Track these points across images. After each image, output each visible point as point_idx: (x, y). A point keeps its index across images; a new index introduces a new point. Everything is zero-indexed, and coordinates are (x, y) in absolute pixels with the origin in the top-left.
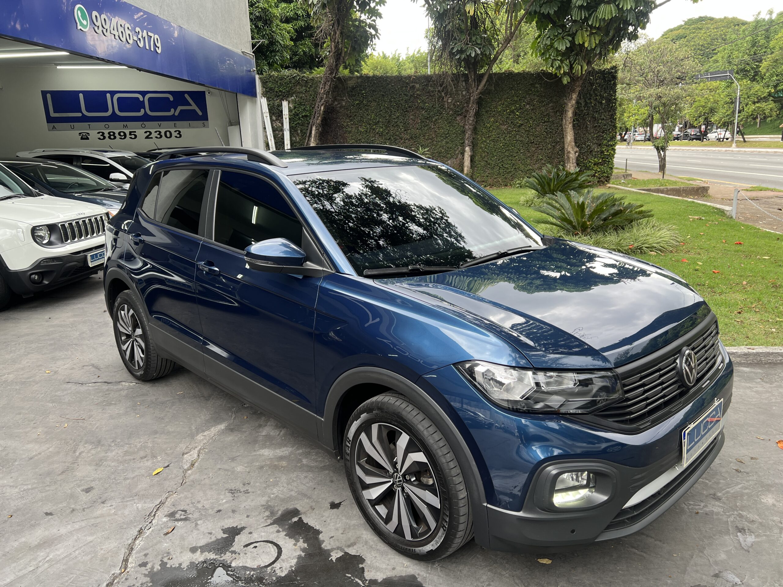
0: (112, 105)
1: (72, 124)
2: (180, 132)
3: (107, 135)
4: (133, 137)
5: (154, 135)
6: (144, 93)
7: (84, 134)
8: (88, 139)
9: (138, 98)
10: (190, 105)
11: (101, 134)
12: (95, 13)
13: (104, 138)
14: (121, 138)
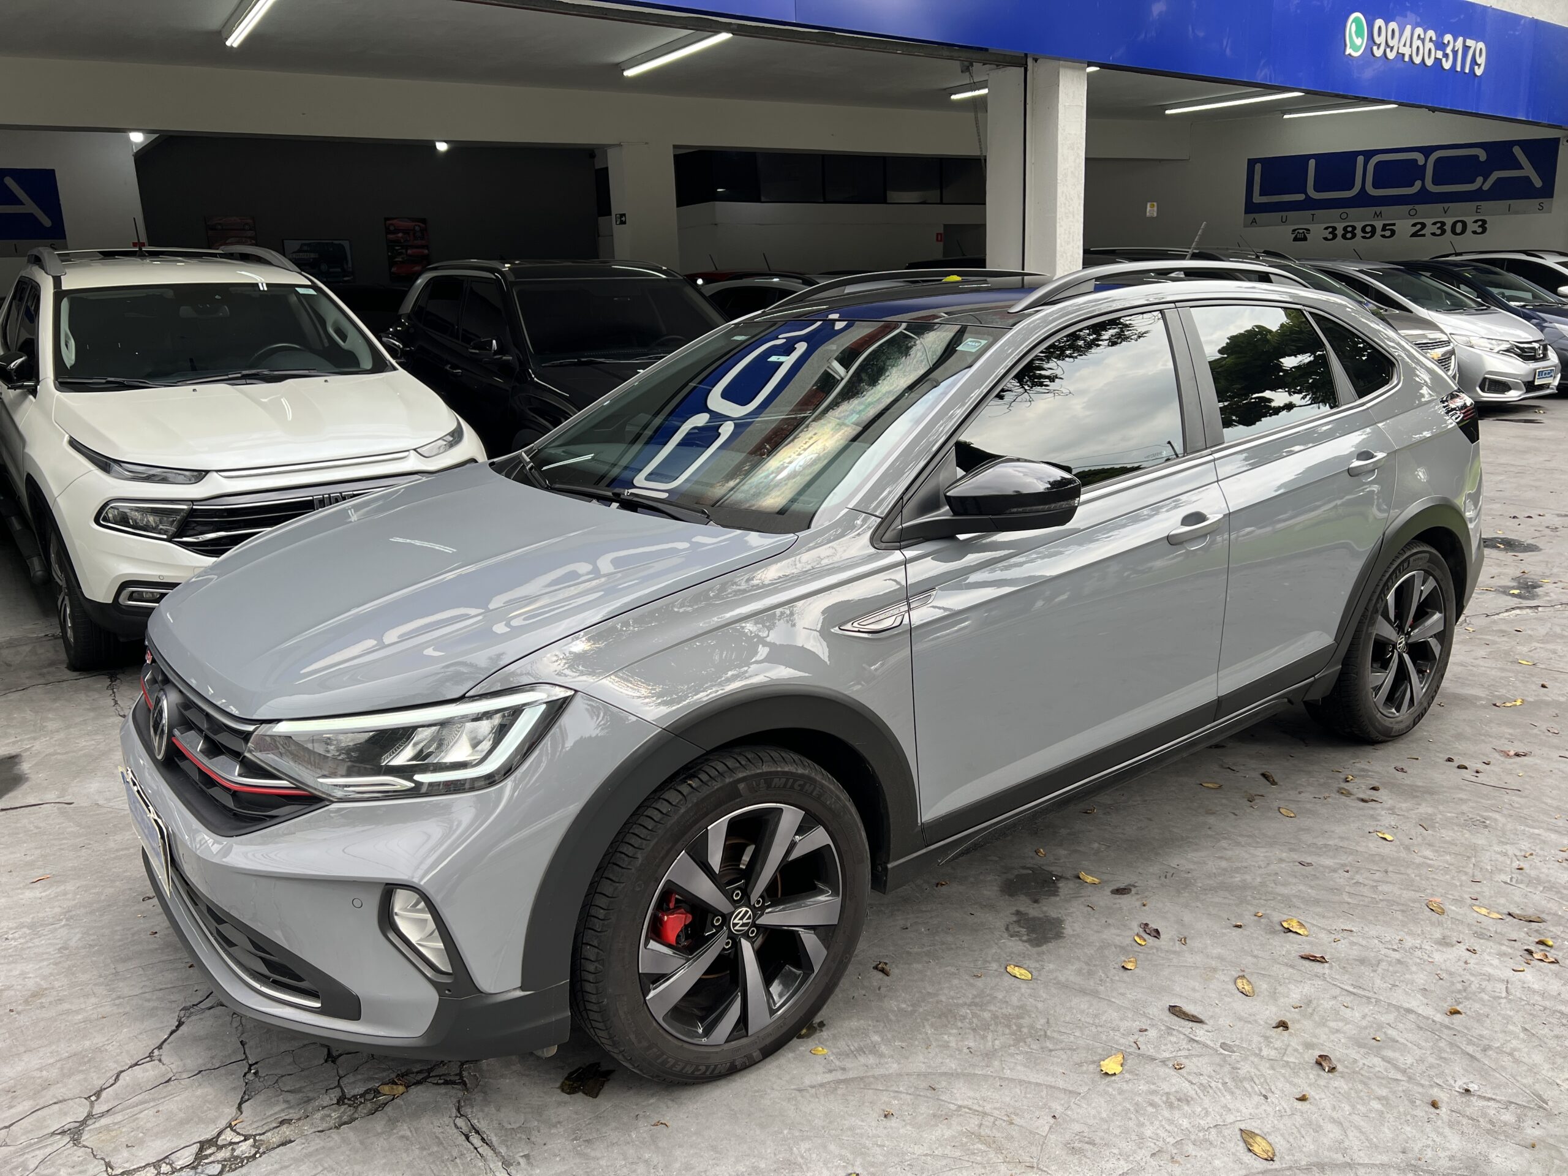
0: (1364, 176)
1: (1284, 214)
2: (1484, 222)
3: (1340, 232)
4: (1388, 233)
5: (1430, 229)
6: (1427, 151)
7: (1301, 231)
8: (1305, 239)
9: (1416, 160)
10: (1520, 167)
11: (1330, 230)
12: (1379, 22)
13: (1335, 237)
14: (1363, 237)
